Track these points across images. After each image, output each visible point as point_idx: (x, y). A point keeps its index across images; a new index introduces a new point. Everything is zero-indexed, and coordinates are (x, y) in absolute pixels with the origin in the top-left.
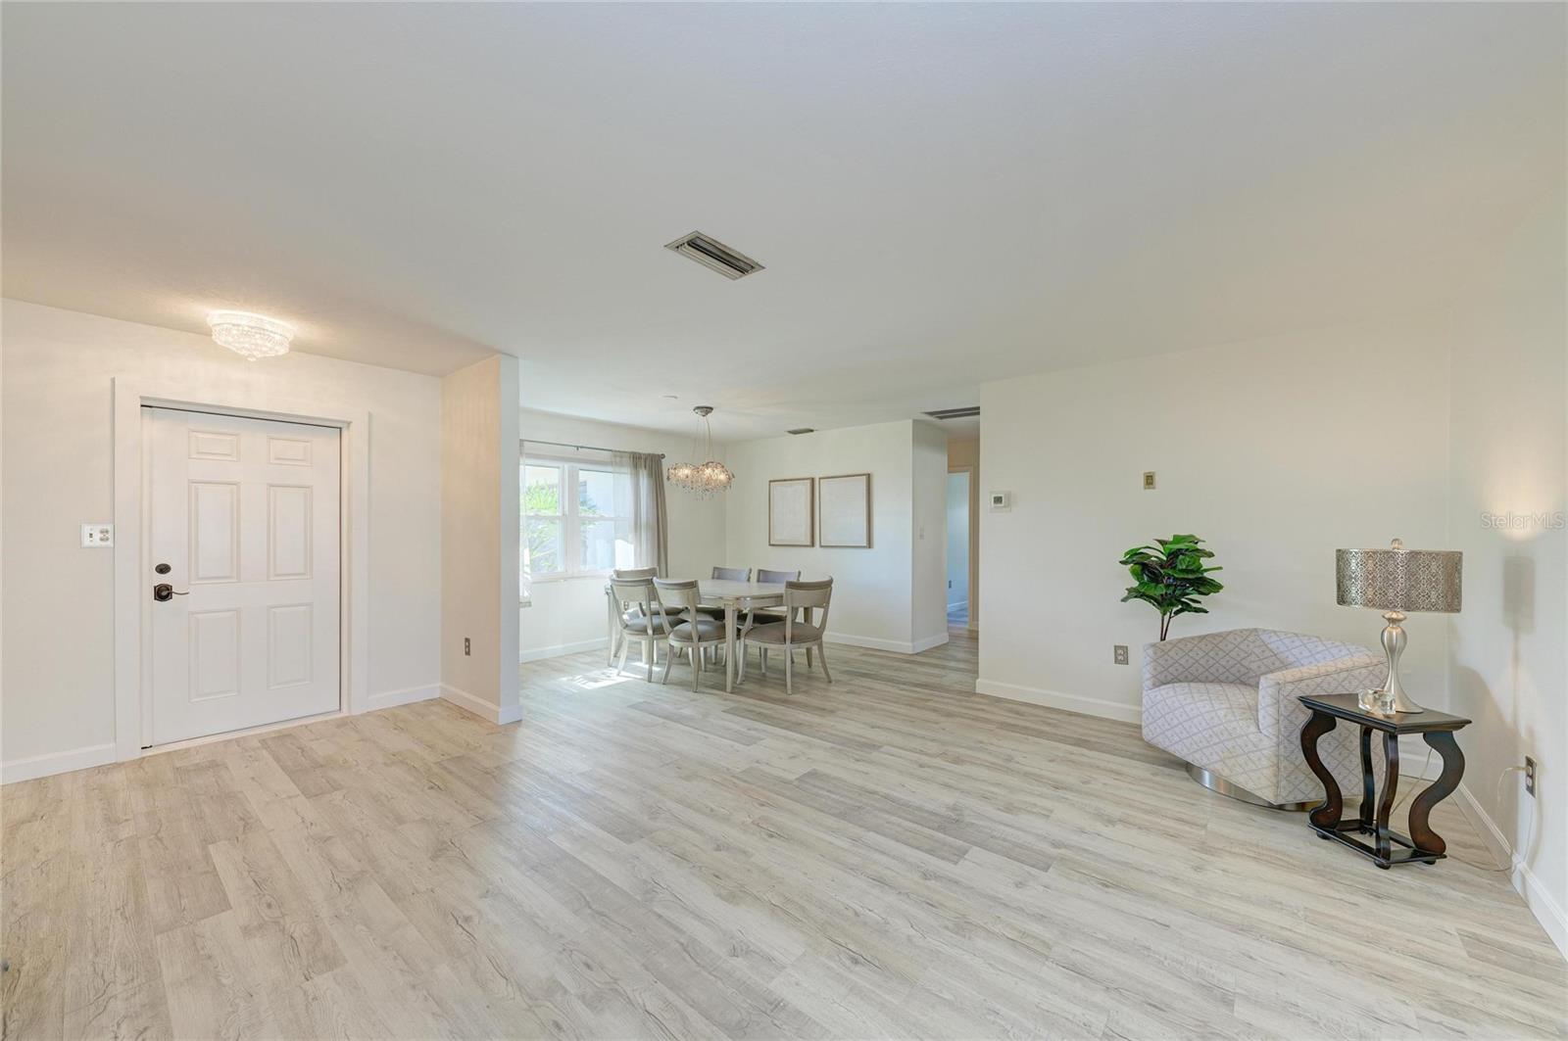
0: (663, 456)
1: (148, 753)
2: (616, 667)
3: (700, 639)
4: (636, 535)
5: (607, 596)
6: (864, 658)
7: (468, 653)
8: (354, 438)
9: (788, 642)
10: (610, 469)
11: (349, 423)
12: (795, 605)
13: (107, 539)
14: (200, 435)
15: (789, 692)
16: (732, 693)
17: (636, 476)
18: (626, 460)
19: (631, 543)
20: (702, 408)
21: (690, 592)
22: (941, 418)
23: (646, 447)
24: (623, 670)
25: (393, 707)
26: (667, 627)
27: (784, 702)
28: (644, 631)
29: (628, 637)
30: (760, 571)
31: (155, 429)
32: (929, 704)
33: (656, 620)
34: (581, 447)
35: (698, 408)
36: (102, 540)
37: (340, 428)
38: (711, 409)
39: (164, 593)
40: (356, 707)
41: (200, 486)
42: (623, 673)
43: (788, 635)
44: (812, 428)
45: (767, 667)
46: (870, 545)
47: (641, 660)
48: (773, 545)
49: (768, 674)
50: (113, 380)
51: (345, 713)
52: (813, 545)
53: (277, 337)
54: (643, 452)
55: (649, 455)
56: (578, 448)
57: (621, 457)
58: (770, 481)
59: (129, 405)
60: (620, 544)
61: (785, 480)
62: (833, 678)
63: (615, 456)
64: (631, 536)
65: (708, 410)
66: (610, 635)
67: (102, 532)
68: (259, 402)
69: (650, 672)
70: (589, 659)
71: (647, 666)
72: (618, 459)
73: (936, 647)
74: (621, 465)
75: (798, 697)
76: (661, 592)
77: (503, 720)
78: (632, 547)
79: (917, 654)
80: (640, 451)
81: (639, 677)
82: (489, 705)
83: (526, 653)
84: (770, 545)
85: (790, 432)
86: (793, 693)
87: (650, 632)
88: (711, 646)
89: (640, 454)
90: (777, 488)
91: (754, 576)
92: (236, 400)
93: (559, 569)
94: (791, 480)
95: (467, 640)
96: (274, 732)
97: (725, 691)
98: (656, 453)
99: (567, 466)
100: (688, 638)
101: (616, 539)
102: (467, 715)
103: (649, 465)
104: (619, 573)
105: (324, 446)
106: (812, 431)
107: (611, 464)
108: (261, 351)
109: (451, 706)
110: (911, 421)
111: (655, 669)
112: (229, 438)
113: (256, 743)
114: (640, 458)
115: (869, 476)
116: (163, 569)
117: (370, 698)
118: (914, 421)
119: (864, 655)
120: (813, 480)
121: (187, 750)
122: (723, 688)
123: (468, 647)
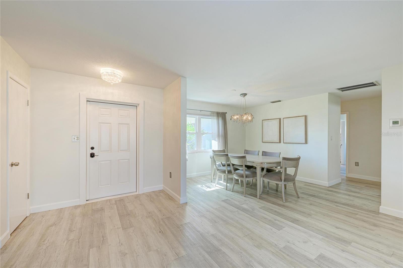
0: (226, 113)
1: (88, 202)
2: (215, 183)
3: (246, 177)
4: (218, 139)
5: (211, 159)
6: (305, 186)
7: (171, 177)
8: (140, 109)
9: (283, 181)
10: (210, 117)
11: (139, 104)
12: (286, 167)
13: (78, 140)
14: (101, 109)
15: (284, 202)
16: (259, 199)
17: (218, 119)
18: (215, 114)
19: (217, 141)
20: (243, 94)
21: (243, 160)
22: (343, 91)
23: (221, 110)
24: (217, 184)
25: (150, 192)
26: (233, 171)
27: (283, 206)
28: (224, 172)
29: (218, 173)
30: (263, 152)
31: (91, 107)
32: (357, 216)
33: (229, 169)
34: (202, 111)
35: (242, 94)
36: (77, 140)
37: (137, 106)
38: (246, 94)
39: (92, 155)
40: (140, 192)
41: (101, 124)
42: (217, 185)
43: (283, 178)
44: (280, 100)
45: (269, 188)
46: (306, 142)
47: (222, 181)
48: (264, 142)
49: (270, 191)
50: (80, 93)
51: (137, 193)
52: (280, 142)
53: (119, 77)
54: (220, 112)
55: (222, 112)
56: (201, 111)
57: (214, 113)
58: (263, 120)
59: (83, 101)
60: (213, 142)
61: (268, 120)
62: (300, 196)
63: (212, 113)
64: (216, 139)
65: (245, 95)
66: (212, 171)
67: (77, 138)
68: (116, 99)
69: (227, 186)
70: (204, 179)
71: (225, 184)
72: (213, 114)
73: (337, 184)
74: (214, 116)
75: (287, 204)
76: (231, 159)
77: (181, 202)
78: (217, 142)
79: (330, 187)
80: (219, 111)
81: (223, 187)
82: (178, 197)
83: (188, 175)
84: (262, 142)
85: (271, 102)
86: (285, 202)
87: (227, 172)
88: (250, 180)
89: (219, 112)
90: (265, 123)
91: (261, 154)
92: (110, 98)
93: (195, 149)
94: (271, 119)
95: (170, 173)
96: (119, 198)
97: (257, 198)
98: (224, 112)
99: (197, 117)
100: (242, 176)
101: (212, 140)
102: (171, 198)
103: (222, 116)
104: (214, 151)
105: (132, 111)
106: (281, 101)
107: (211, 116)
108: (114, 81)
109: (166, 193)
110: (328, 93)
111: (228, 185)
112: (109, 110)
113: (114, 202)
114: (219, 114)
115: (306, 117)
116: (92, 148)
117: (144, 189)
118: (329, 93)
119: (305, 185)
120: (280, 119)
121: (97, 202)
122: (256, 196)
123: (171, 175)
